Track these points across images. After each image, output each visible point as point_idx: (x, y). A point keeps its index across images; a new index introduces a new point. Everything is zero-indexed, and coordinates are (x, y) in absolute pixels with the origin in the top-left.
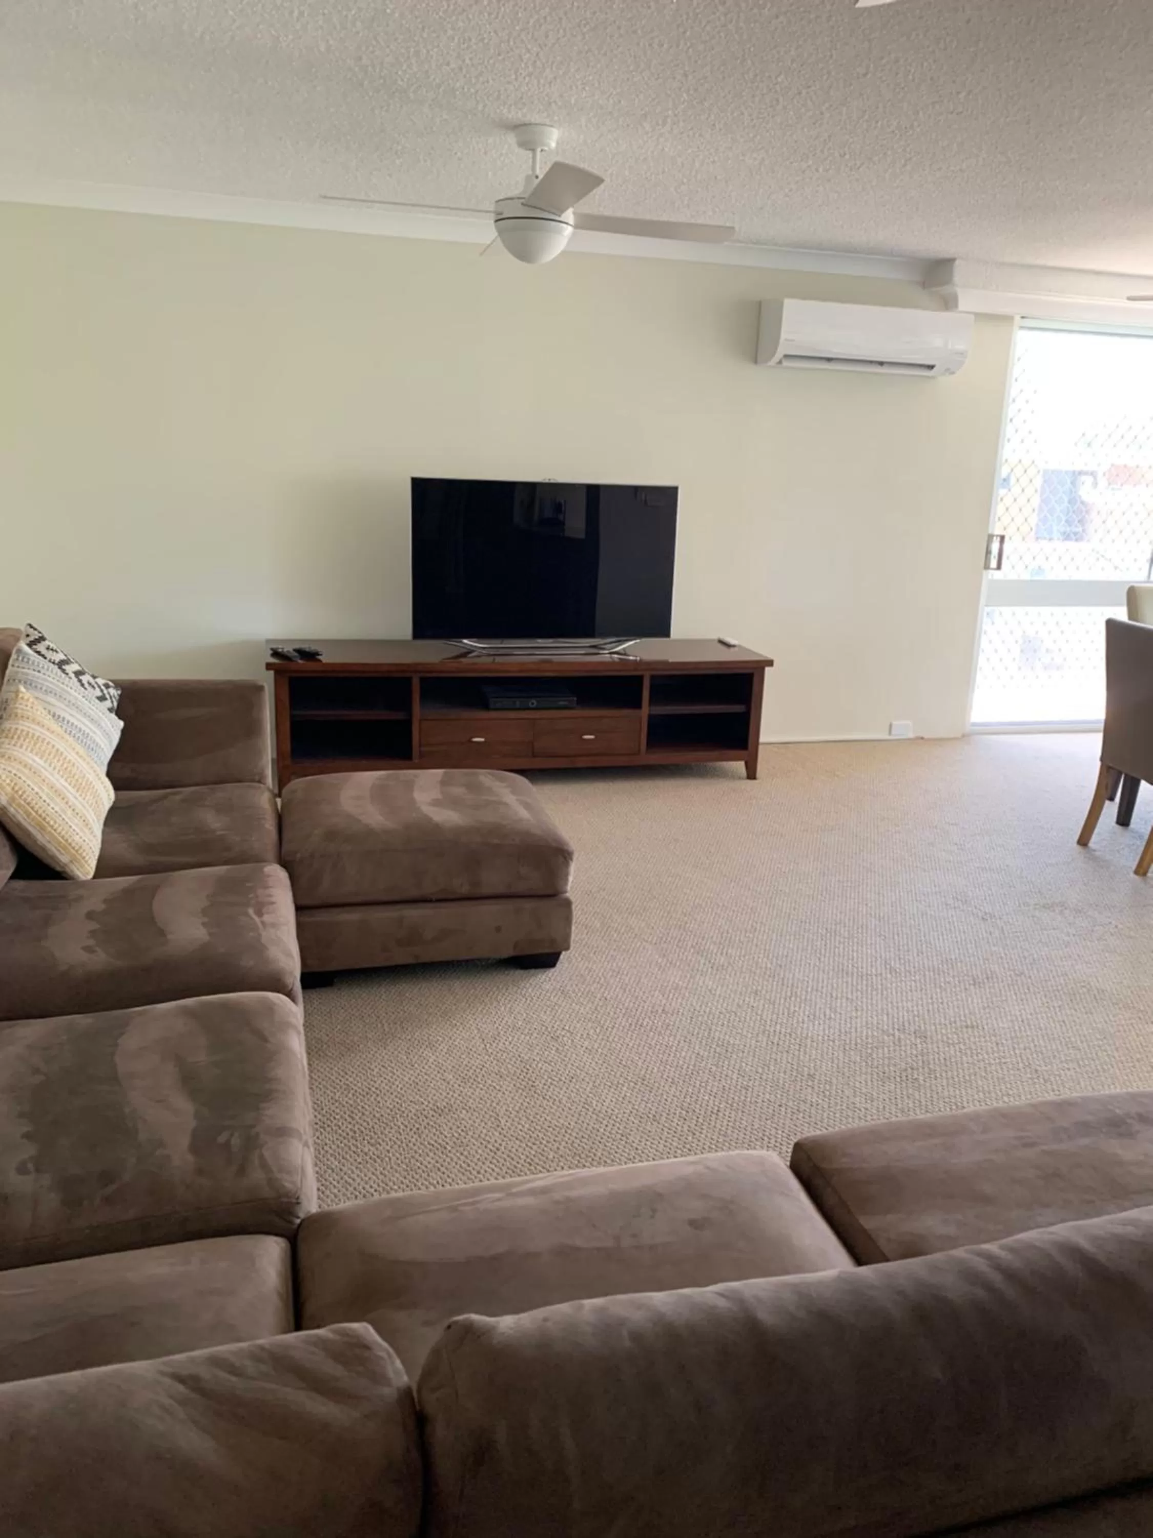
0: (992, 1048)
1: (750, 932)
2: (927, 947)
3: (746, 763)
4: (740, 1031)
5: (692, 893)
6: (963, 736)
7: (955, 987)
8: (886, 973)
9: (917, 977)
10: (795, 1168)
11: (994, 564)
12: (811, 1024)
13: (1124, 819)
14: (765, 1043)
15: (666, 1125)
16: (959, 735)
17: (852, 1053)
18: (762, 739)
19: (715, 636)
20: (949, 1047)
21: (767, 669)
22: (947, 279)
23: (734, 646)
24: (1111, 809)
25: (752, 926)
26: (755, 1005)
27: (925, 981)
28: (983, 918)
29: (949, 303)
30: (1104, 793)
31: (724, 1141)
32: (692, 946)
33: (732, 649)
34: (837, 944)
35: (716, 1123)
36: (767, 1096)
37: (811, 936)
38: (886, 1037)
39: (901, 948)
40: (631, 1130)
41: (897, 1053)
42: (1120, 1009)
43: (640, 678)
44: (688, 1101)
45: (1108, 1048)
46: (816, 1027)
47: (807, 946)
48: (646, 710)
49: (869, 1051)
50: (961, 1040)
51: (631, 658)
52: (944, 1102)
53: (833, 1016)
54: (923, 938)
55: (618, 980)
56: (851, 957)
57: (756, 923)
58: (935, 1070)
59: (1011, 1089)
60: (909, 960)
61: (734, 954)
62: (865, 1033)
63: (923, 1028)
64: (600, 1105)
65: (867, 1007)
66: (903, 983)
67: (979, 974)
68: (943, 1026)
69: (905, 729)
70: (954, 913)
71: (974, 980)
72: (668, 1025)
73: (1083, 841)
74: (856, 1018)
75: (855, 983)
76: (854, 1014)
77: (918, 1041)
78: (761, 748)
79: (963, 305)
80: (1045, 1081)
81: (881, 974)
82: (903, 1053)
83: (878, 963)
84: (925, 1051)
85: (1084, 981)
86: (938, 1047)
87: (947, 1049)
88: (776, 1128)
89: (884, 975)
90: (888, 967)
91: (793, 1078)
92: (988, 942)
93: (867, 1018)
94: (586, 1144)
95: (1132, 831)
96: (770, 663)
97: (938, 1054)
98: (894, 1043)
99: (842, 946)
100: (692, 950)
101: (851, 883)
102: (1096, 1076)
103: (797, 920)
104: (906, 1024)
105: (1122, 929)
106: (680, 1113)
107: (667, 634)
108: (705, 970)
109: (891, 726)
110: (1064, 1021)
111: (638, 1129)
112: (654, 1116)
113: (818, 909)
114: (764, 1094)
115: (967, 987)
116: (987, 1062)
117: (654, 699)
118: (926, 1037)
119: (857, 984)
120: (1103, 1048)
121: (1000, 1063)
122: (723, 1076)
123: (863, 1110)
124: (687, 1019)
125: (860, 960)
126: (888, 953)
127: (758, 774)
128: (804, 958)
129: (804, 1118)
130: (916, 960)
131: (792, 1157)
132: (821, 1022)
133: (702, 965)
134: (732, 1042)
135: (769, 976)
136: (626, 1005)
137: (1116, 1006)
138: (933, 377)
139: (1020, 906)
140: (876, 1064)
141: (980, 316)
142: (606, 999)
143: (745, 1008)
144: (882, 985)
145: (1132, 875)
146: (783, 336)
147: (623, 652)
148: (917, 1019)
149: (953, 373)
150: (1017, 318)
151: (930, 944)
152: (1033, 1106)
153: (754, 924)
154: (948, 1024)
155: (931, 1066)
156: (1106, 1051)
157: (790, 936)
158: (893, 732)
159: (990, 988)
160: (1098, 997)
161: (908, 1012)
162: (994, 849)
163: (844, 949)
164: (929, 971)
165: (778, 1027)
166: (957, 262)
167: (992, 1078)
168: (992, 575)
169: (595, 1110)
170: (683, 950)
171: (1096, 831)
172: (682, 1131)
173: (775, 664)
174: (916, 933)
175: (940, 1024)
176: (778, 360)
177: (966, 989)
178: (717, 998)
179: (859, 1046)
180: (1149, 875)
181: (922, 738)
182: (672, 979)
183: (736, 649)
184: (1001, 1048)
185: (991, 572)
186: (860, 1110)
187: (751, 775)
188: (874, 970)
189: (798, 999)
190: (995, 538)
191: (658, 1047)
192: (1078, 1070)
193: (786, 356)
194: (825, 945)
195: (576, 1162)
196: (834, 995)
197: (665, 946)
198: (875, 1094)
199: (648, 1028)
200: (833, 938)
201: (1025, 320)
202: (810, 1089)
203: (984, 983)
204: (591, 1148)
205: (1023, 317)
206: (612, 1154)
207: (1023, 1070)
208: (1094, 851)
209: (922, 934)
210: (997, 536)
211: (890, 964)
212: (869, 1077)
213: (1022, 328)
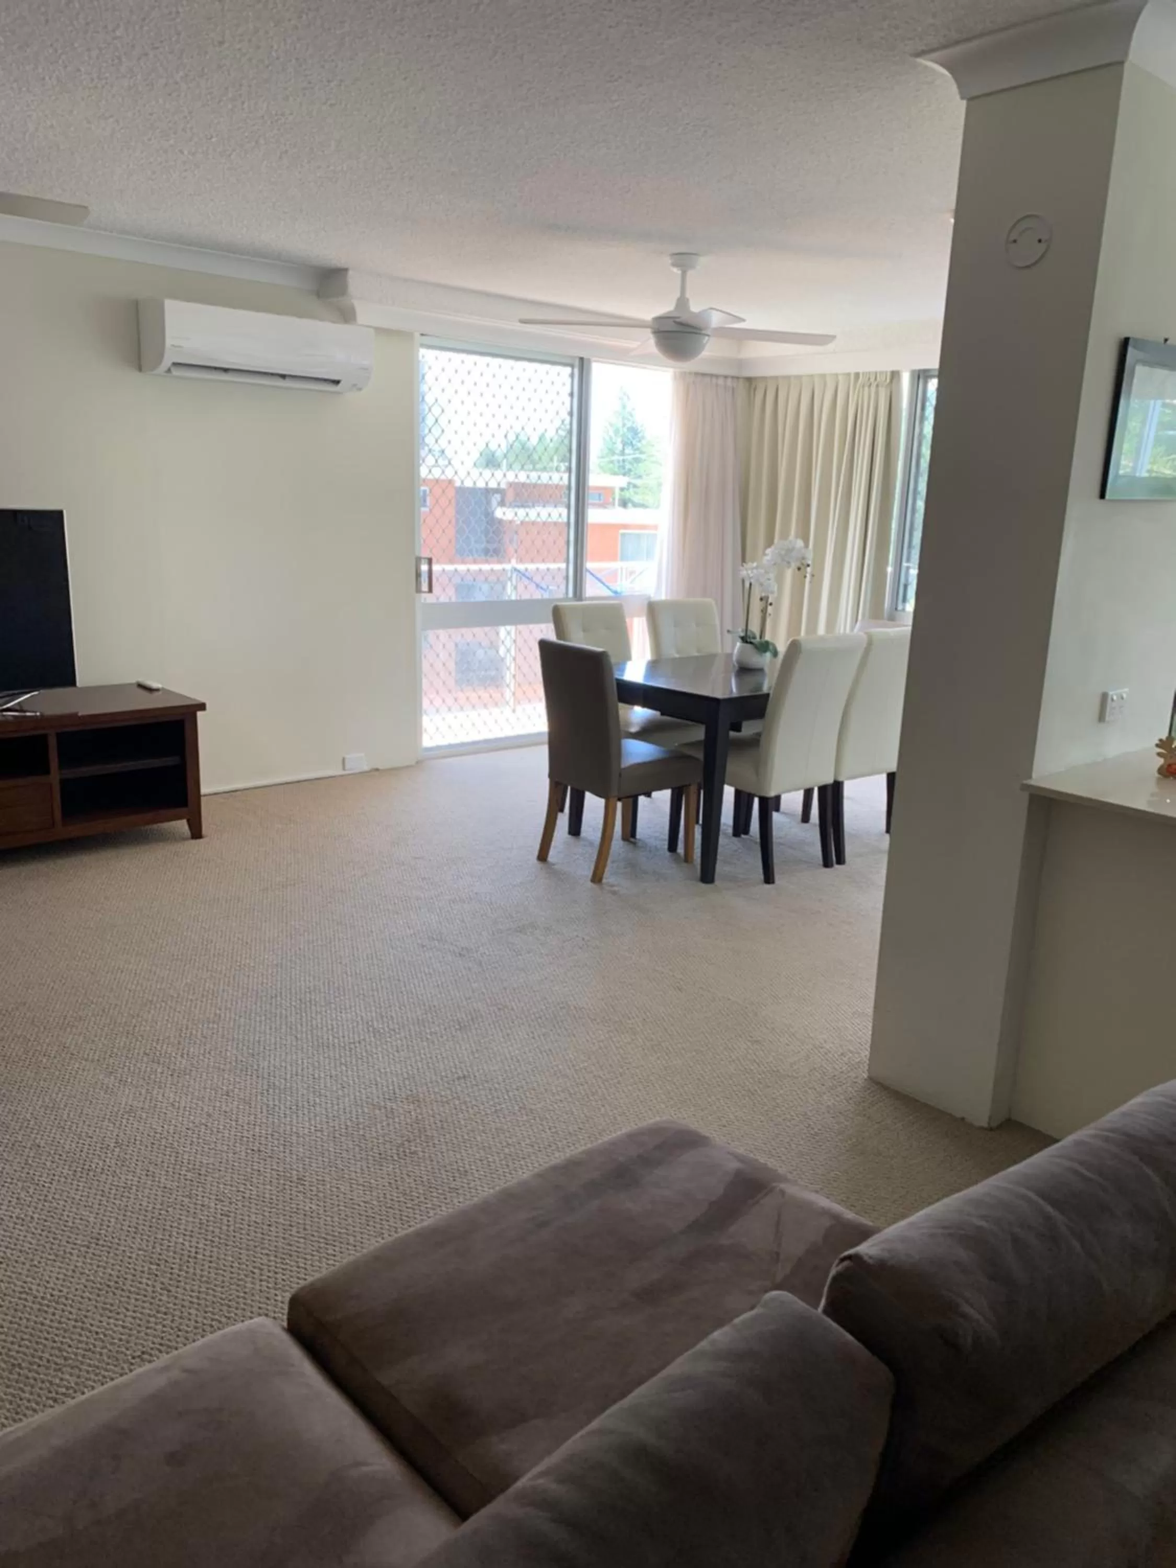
0: (486, 1096)
1: (214, 1022)
2: (408, 998)
3: (188, 821)
4: (213, 1146)
5: (139, 988)
6: (417, 763)
7: (442, 1037)
8: (370, 1037)
9: (403, 1034)
10: (294, 1330)
11: (425, 587)
12: (294, 1117)
13: (575, 829)
14: (243, 1153)
15: (133, 1289)
16: (413, 763)
17: (343, 1139)
18: (204, 790)
19: (133, 680)
20: (443, 1106)
21: (200, 714)
22: (343, 290)
23: (157, 690)
24: (563, 820)
25: (215, 1014)
26: (228, 1110)
27: (410, 1036)
28: (460, 954)
29: (347, 316)
30: (555, 806)
31: (208, 1289)
32: (145, 1053)
33: (156, 694)
34: (314, 1015)
35: (195, 1269)
36: (253, 1218)
37: (284, 1012)
38: (377, 1112)
39: (382, 1004)
40: (88, 1311)
41: (391, 1128)
42: (598, 1024)
43: (44, 737)
44: (158, 1250)
45: (593, 1068)
46: (300, 1119)
47: (281, 1025)
48: (55, 776)
49: (361, 1132)
50: (455, 1095)
51: (28, 714)
52: (446, 1171)
53: (318, 1100)
54: (403, 989)
55: (53, 1117)
56: (330, 1027)
57: (220, 1009)
58: (433, 1136)
59: (510, 1138)
60: (392, 1017)
61: (196, 1053)
62: (354, 1112)
63: (415, 1091)
64: (42, 1289)
65: (354, 1080)
66: (389, 1044)
67: (464, 1016)
68: (435, 1084)
69: (359, 762)
70: (431, 955)
71: (459, 1024)
72: (124, 1160)
73: (543, 856)
74: (344, 1096)
75: (337, 1056)
76: (340, 1092)
77: (412, 1107)
78: (203, 800)
79: (361, 318)
80: (541, 1120)
81: (364, 1040)
82: (397, 1126)
83: (360, 1027)
84: (420, 1117)
85: (562, 1003)
86: (432, 1110)
87: (441, 1109)
88: (267, 1255)
89: (368, 1040)
90: (371, 1029)
91: (281, 1187)
92: (469, 980)
93: (354, 1093)
94: (27, 1347)
95: (585, 839)
96: (202, 707)
97: (433, 1117)
98: (387, 1116)
99: (319, 1016)
100: (145, 1059)
101: (322, 940)
102: (588, 1102)
103: (266, 996)
104: (397, 1091)
105: (588, 941)
106: (150, 1269)
107: (72, 682)
108: (163, 1080)
109: (344, 760)
110: (550, 1050)
111: (96, 1307)
112: (116, 1282)
113: (288, 979)
114: (249, 1216)
115: (454, 1033)
116: (483, 1113)
117: (66, 760)
118: (418, 1101)
119: (341, 1056)
120: (588, 1070)
121: (496, 1111)
122: (199, 1207)
123: (362, 1204)
124: (147, 1146)
125: (341, 1028)
126: (369, 1014)
127: (204, 832)
128: (278, 1039)
129: (298, 1232)
130: (399, 1014)
131: (289, 1314)
132: (306, 1112)
133: (159, 1075)
134: (205, 1162)
135: (242, 1070)
136: (67, 1147)
137: (594, 1022)
138: (338, 393)
139: (494, 934)
140: (370, 1145)
141: (379, 331)
142: (39, 1146)
143: (216, 1116)
144: (366, 1051)
145: (590, 884)
146: (169, 342)
147: (18, 708)
148: (407, 1082)
149: (360, 389)
150: (417, 335)
151: (412, 993)
152: (539, 1175)
153: (218, 1012)
154: (439, 1081)
155: (429, 1133)
156: (592, 1072)
157: (260, 1016)
158: (347, 767)
159: (476, 1029)
160: (577, 1016)
161: (397, 1075)
162: (461, 878)
163: (322, 1019)
164: (414, 1024)
165: (257, 1128)
166: (350, 273)
167: (490, 1130)
168: (425, 599)
169: (36, 1297)
170: (133, 1061)
171: (553, 844)
172: (153, 1292)
173: (208, 706)
174: (395, 985)
175: (431, 1082)
176: (166, 369)
177: (453, 1036)
178: (181, 1111)
179: (350, 1129)
180: (604, 881)
181: (377, 770)
182: (124, 1100)
183: (160, 693)
184: (495, 1094)
185: (424, 595)
186: (359, 1205)
187: (196, 834)
188: (356, 1036)
189: (277, 1091)
190: (423, 561)
191: (113, 1192)
192: (570, 1100)
193: (175, 364)
194: (301, 1019)
195: (16, 1377)
196: (316, 1076)
197: (111, 1061)
198: (372, 1181)
199: (99, 1170)
200: (308, 1009)
201: (424, 337)
202: (301, 1196)
203: (470, 1025)
204: (36, 1350)
205: (422, 335)
206: (65, 1350)
207: (519, 1114)
208: (554, 864)
209: (402, 984)
210: (425, 558)
211: (372, 1026)
212: (364, 1164)
213: (423, 346)
